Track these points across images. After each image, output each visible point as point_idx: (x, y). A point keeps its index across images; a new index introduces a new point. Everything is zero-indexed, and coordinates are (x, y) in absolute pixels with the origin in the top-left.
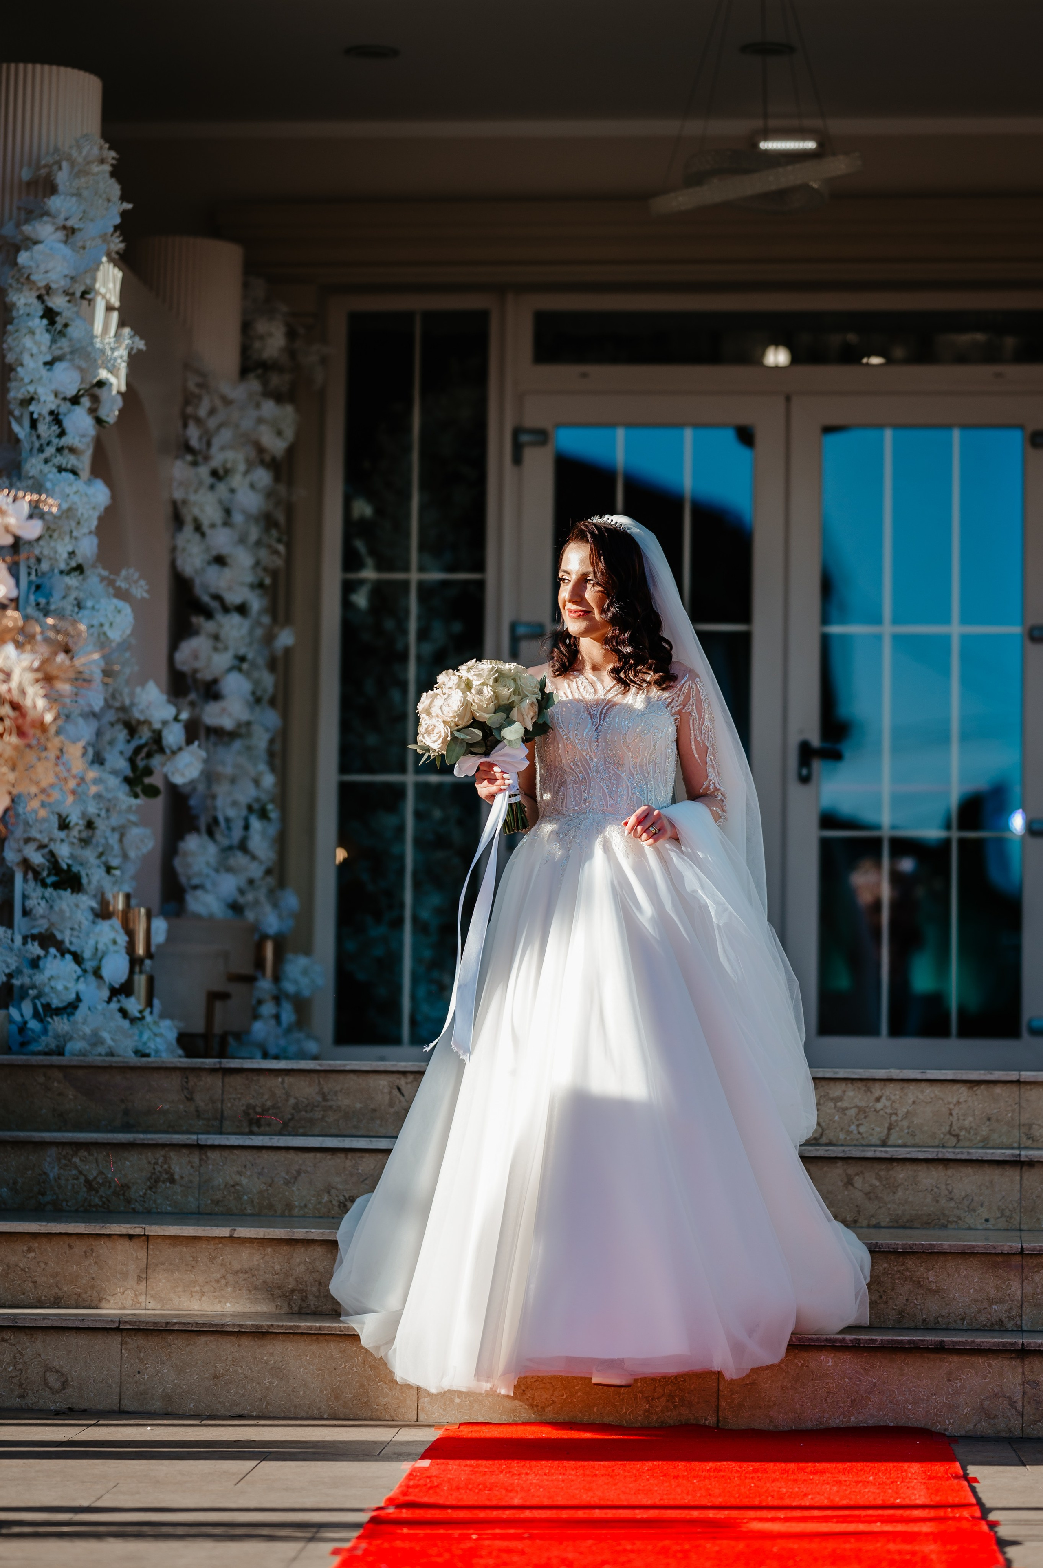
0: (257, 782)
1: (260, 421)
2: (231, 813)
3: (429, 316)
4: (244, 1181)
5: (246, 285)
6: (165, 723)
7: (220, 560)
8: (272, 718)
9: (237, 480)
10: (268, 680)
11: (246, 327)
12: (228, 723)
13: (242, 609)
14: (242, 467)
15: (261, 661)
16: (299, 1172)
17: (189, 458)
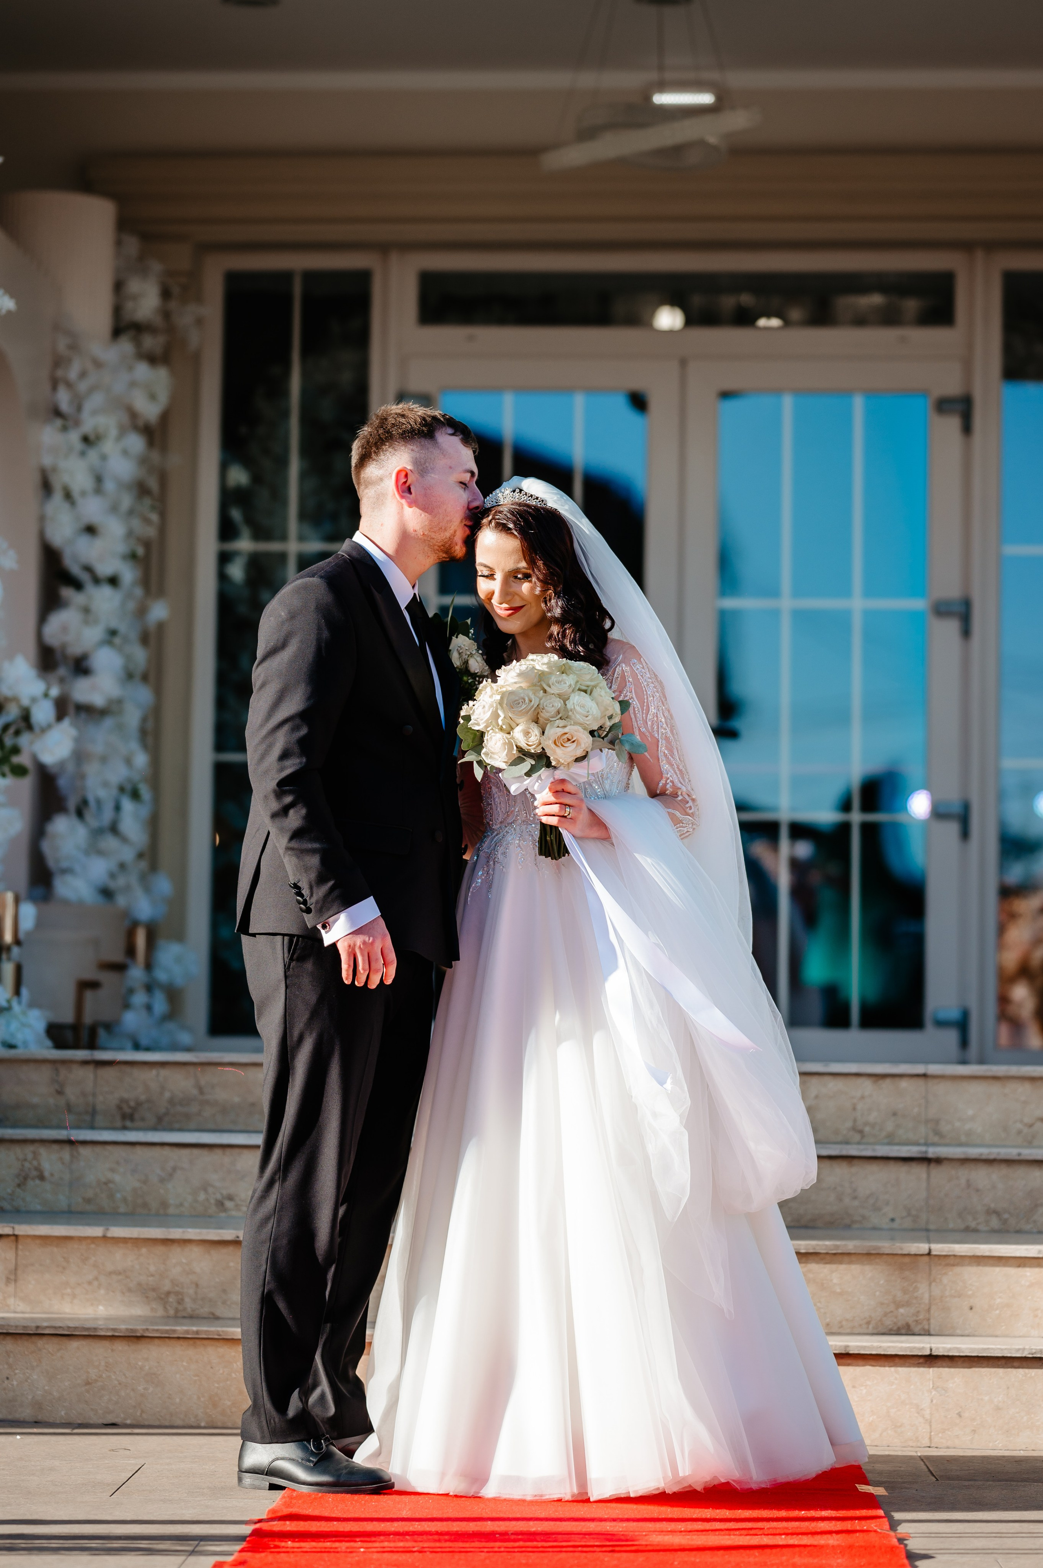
0: (128, 761)
1: (133, 384)
2: (102, 793)
3: (310, 277)
4: (117, 1178)
5: (119, 243)
6: (34, 700)
7: (91, 530)
8: (144, 695)
9: (109, 446)
10: (140, 655)
11: (118, 287)
12: (98, 700)
13: (113, 581)
14: (113, 432)
15: (134, 635)
16: (174, 1169)
17: (59, 422)
